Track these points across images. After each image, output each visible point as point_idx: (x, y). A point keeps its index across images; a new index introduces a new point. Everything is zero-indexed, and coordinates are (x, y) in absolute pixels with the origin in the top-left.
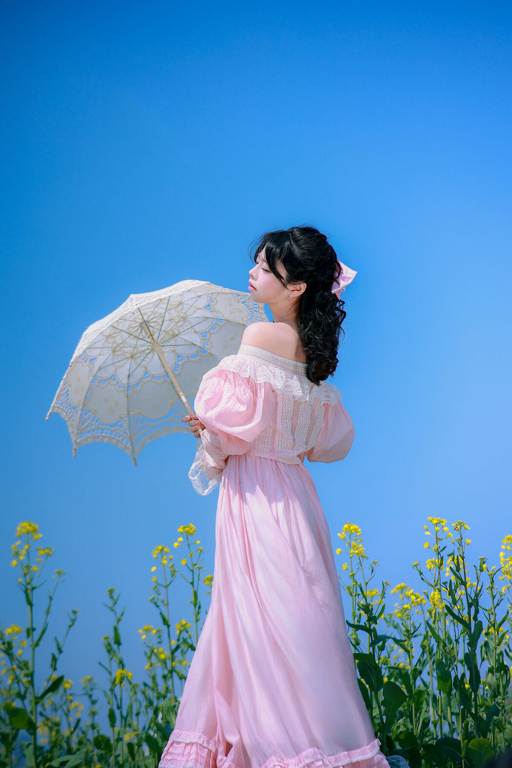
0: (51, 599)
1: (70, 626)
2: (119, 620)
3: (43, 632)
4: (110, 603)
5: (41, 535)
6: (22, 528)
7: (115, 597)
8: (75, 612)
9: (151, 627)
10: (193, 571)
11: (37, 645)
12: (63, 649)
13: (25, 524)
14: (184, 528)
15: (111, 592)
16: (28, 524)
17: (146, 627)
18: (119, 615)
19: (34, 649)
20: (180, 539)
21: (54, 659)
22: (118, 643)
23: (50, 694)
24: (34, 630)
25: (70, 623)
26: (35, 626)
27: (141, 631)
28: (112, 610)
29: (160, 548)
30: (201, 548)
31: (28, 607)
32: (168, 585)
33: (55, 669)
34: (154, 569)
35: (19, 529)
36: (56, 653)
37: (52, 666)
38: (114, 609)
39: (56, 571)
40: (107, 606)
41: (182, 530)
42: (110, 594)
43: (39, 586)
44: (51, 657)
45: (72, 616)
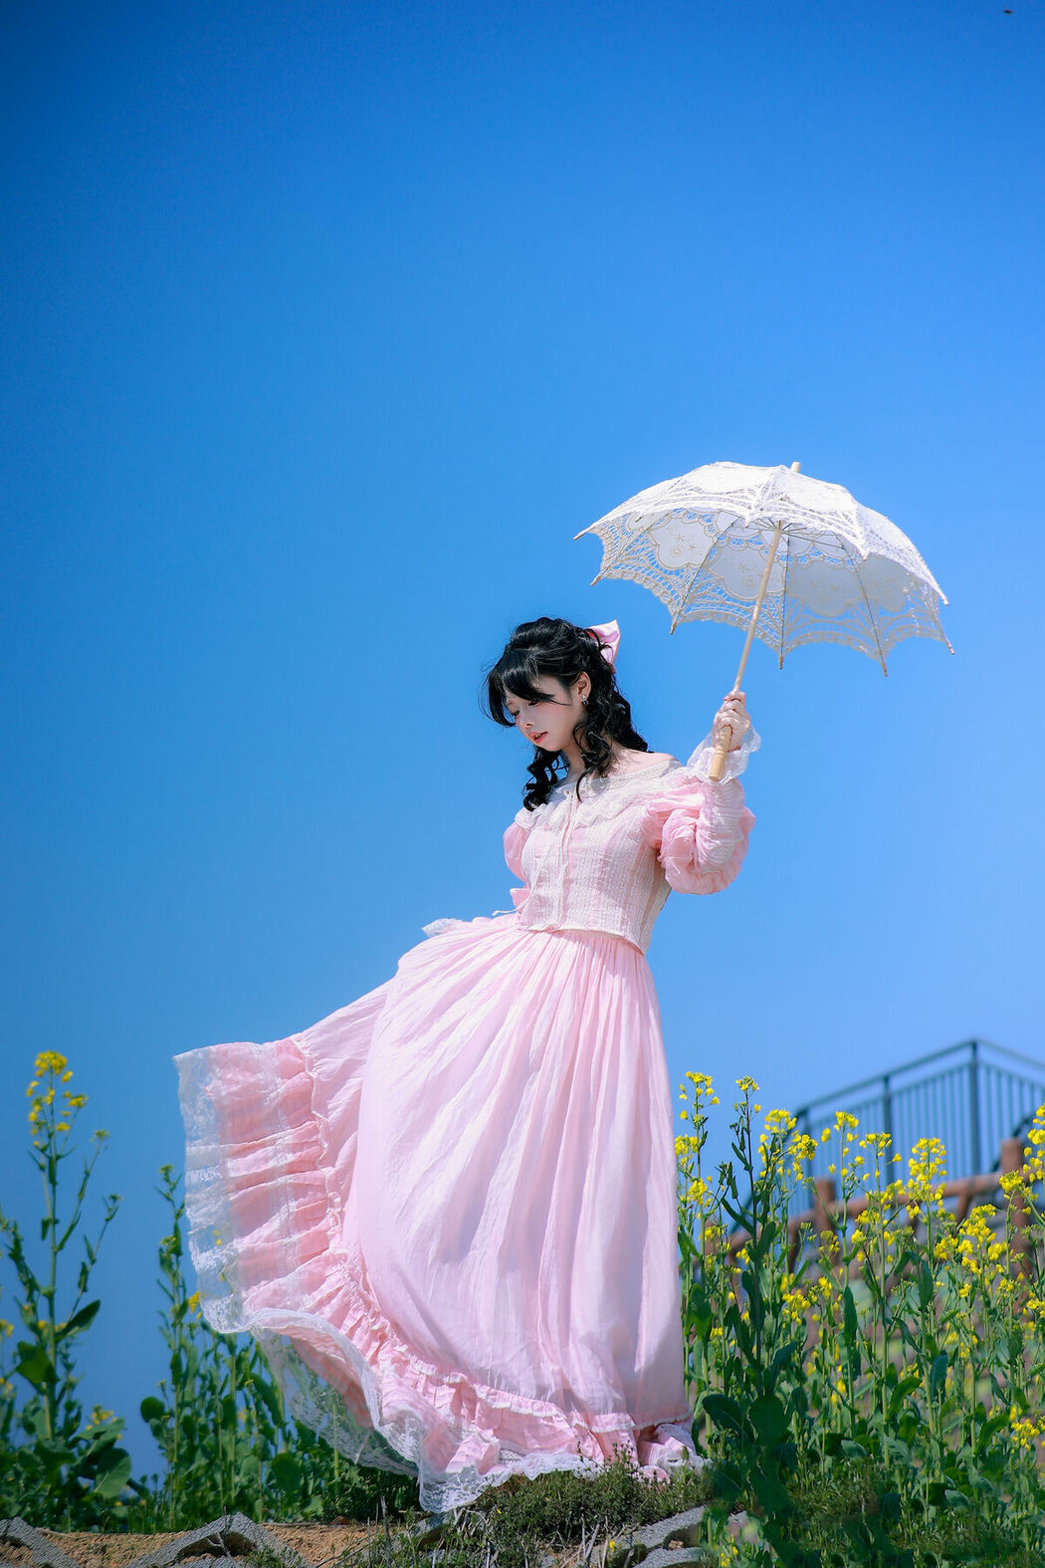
0: (87, 1175)
1: (107, 1220)
2: (178, 1215)
3: (72, 1227)
4: (165, 1189)
5: (70, 1074)
6: (43, 1060)
7: (173, 1180)
8: (114, 1198)
11: (61, 1247)
12: (98, 1256)
13: (48, 1055)
15: (167, 1170)
16: (52, 1056)
18: (178, 1207)
19: (55, 1254)
21: (84, 1272)
22: (178, 1252)
23: (76, 1329)
24: (56, 1222)
25: (108, 1216)
26: (57, 1217)
28: (168, 1199)
31: (50, 1185)
33: (85, 1290)
35: (38, 1062)
36: (88, 1262)
37: (79, 1285)
38: (171, 1196)
39: (96, 1131)
40: (161, 1192)
42: (166, 1174)
43: (66, 1155)
44: (79, 1269)
45: (110, 1203)
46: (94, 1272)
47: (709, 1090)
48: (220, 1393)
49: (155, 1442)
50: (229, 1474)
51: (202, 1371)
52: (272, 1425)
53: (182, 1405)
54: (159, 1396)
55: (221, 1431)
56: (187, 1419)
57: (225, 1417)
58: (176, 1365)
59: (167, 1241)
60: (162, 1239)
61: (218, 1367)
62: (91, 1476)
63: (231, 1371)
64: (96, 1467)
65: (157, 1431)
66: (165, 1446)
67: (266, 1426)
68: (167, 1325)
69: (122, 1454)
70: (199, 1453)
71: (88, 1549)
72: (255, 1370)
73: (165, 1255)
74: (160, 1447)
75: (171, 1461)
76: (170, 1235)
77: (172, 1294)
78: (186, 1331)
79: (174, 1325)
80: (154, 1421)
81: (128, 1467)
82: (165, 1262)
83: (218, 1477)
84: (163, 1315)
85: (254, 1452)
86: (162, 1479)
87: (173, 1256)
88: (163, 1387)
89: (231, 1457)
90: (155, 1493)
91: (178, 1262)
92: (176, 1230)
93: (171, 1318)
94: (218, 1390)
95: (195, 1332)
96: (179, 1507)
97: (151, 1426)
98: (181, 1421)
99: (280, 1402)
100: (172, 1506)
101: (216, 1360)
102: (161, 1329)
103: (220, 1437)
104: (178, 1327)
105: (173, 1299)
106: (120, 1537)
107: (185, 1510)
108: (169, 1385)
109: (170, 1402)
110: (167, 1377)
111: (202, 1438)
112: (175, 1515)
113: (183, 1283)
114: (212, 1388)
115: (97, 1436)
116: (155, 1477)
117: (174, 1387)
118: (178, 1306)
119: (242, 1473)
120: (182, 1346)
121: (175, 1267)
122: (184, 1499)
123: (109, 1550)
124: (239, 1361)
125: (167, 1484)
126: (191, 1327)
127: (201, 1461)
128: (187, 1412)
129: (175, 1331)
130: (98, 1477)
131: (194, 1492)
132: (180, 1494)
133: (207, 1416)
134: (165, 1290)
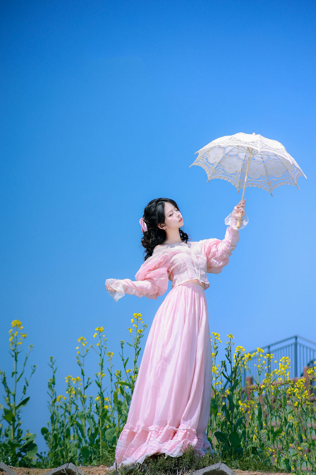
0: (27, 358)
1: (32, 373)
2: (55, 372)
3: (22, 375)
4: (51, 364)
5: (23, 327)
6: (14, 323)
7: (53, 361)
8: (35, 366)
9: (71, 376)
10: (101, 349)
11: (18, 380)
12: (29, 384)
13: (16, 321)
14: (99, 329)
16: (17, 321)
17: (69, 376)
18: (54, 370)
19: (16, 382)
20: (96, 334)
21: (25, 388)
22: (54, 383)
23: (22, 405)
24: (17, 373)
26: (17, 371)
27: (66, 378)
28: (52, 367)
29: (82, 338)
30: (106, 339)
31: (15, 361)
32: (84, 356)
33: (25, 394)
34: (77, 348)
35: (13, 323)
36: (26, 385)
37: (23, 392)
39: (30, 345)
40: (50, 365)
41: (98, 329)
42: (51, 359)
43: (20, 352)
44: (23, 387)
45: (33, 368)
46: (28, 388)
47: (219, 338)
48: (66, 427)
49: (45, 442)
50: (68, 453)
51: (60, 421)
52: (81, 437)
53: (54, 430)
54: (47, 427)
55: (66, 439)
56: (55, 434)
57: (67, 434)
58: (52, 418)
59: (51, 380)
60: (49, 379)
61: (65, 419)
62: (25, 452)
63: (69, 421)
64: (27, 449)
65: (46, 438)
66: (48, 443)
67: (79, 438)
68: (50, 405)
69: (35, 445)
70: (59, 446)
71: (24, 472)
72: (77, 420)
73: (50, 384)
74: (47, 444)
75: (50, 447)
76: (52, 378)
77: (52, 396)
78: (56, 408)
79: (52, 406)
80: (45, 435)
81: (37, 449)
82: (50, 386)
83: (64, 453)
84: (49, 402)
85: (76, 446)
86: (47, 453)
87: (52, 385)
88: (48, 424)
89: (68, 447)
90: (45, 458)
91: (54, 387)
92: (54, 377)
93: (51, 403)
94: (65, 426)
95: (58, 408)
96: (52, 462)
97: (44, 436)
98: (53, 435)
99: (84, 430)
100: (50, 462)
101: (65, 417)
102: (48, 406)
103: (65, 441)
104: (53, 406)
105: (52, 398)
106: (34, 469)
107: (54, 463)
108: (50, 424)
109: (50, 429)
110: (49, 421)
111: (59, 442)
112: (51, 465)
113: (55, 393)
114: (63, 425)
115: (27, 439)
116: (45, 453)
117: (51, 424)
118: (53, 400)
119: (72, 452)
120: (54, 413)
121: (53, 388)
122: (53, 460)
123: (30, 473)
124: (72, 417)
125: (48, 455)
126: (57, 407)
127: (59, 448)
128: (55, 432)
129: (52, 407)
130: (27, 452)
131: (57, 458)
132: (52, 458)
133: (61, 435)
134: (50, 395)
